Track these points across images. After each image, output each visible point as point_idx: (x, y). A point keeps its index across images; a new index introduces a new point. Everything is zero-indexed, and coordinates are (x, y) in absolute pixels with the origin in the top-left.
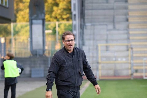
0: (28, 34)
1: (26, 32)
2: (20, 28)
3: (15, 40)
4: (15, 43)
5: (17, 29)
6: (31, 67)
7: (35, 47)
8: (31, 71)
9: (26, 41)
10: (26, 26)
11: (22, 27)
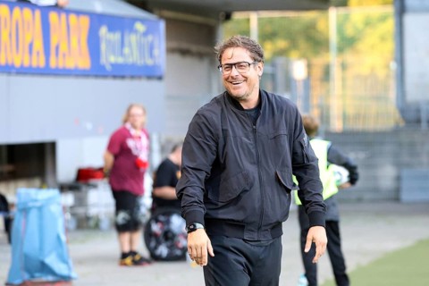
0: (390, 46)
1: (383, 39)
2: (360, 25)
3: (344, 67)
4: (344, 79)
5: (349, 31)
6: (399, 165)
7: (413, 95)
8: (398, 179)
9: (381, 73)
10: (383, 19)
11: (368, 23)
